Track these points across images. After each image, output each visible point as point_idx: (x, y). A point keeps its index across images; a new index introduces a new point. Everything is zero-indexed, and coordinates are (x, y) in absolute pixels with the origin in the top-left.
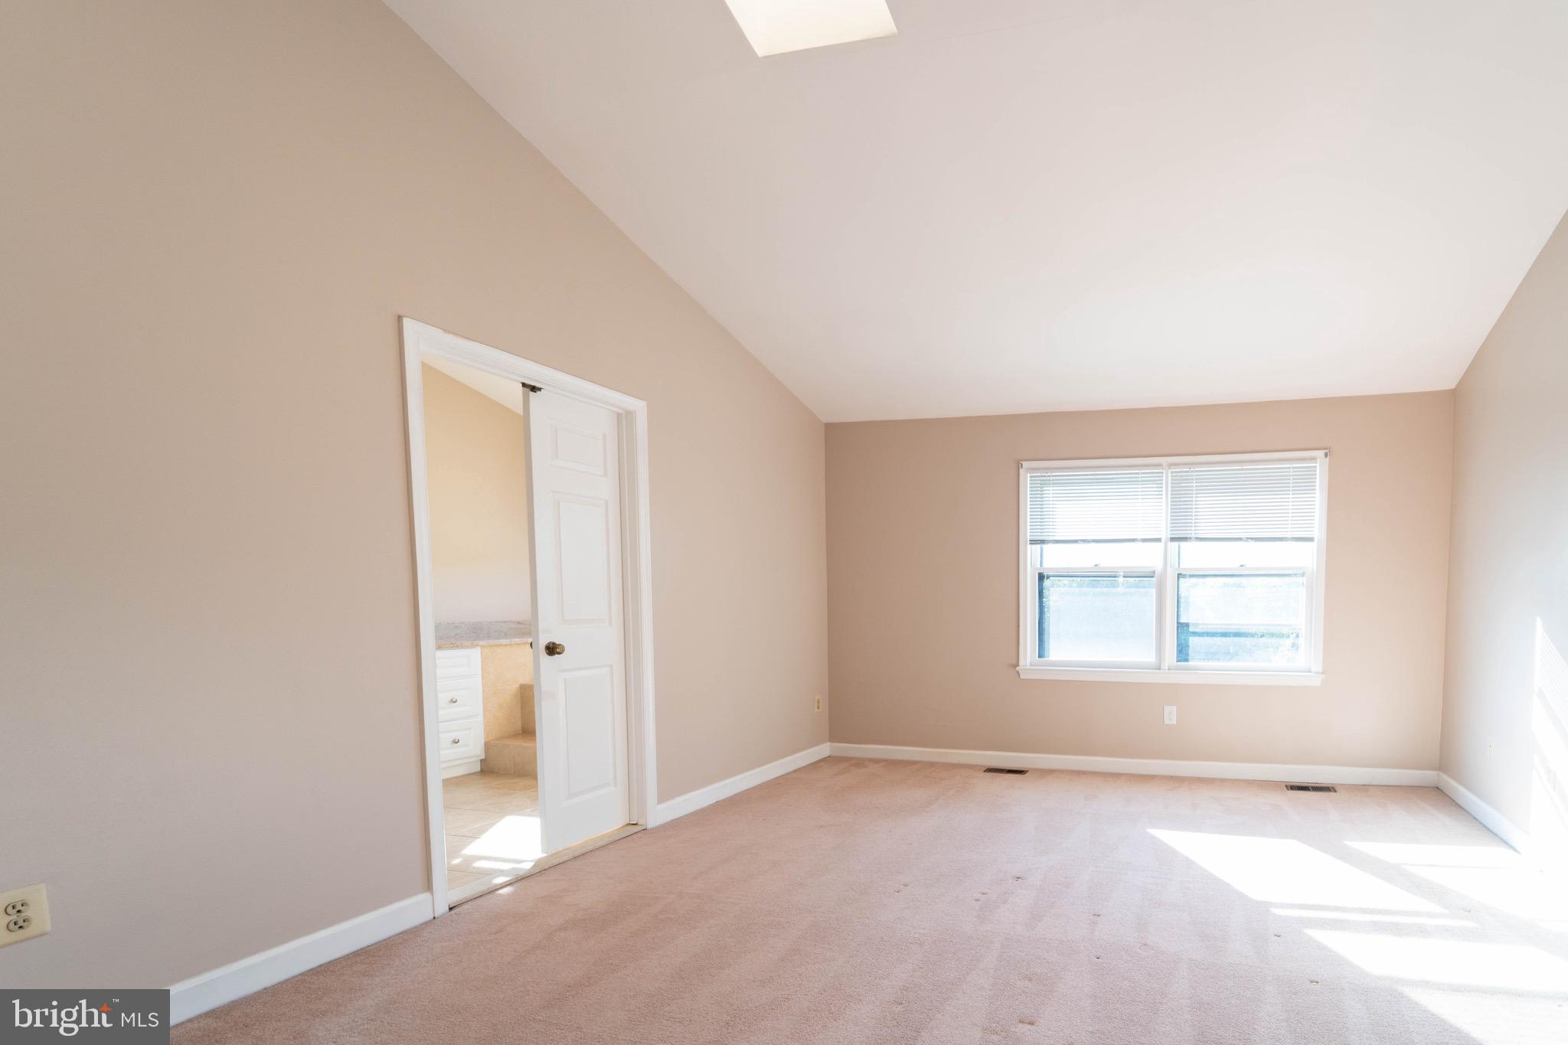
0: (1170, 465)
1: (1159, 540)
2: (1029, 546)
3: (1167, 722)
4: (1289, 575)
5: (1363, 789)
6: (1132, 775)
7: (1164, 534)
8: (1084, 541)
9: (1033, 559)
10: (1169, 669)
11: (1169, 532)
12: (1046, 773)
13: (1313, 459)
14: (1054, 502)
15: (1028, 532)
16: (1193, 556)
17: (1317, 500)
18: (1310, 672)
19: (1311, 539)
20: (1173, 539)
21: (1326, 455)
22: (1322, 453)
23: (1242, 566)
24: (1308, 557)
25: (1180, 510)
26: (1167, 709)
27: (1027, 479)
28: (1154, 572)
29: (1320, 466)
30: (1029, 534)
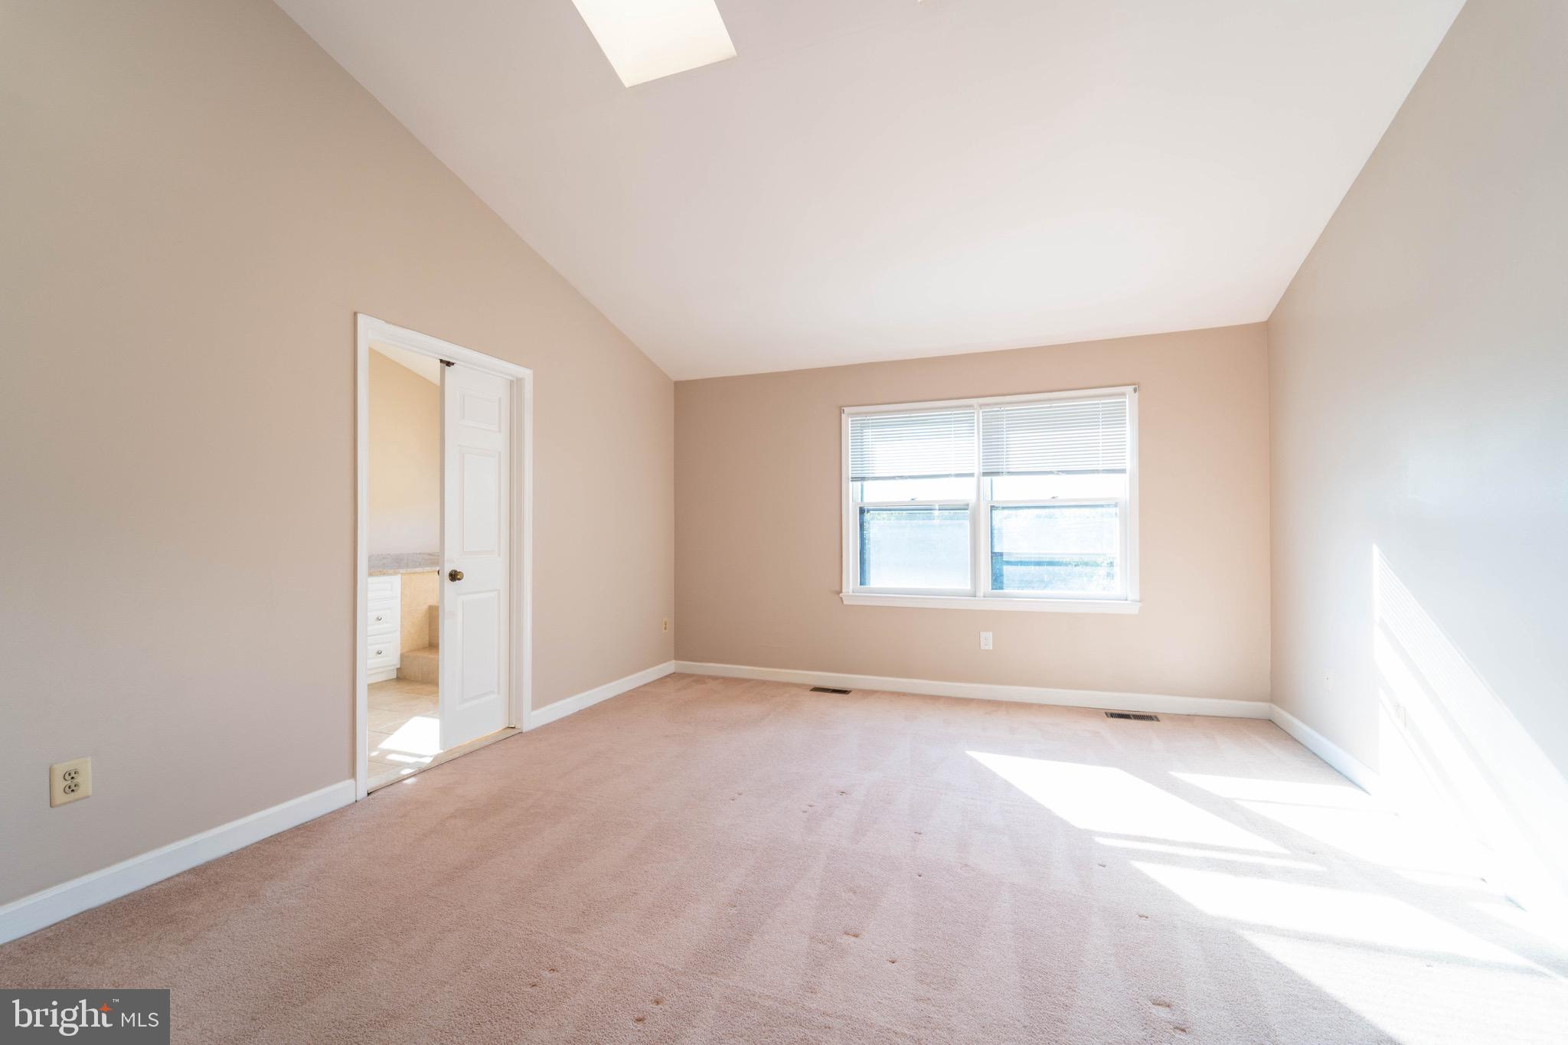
0: (981, 406)
1: (972, 475)
2: (851, 483)
3: (983, 647)
4: (1102, 506)
5: (1188, 719)
6: (950, 698)
7: (976, 471)
8: (901, 477)
9: (853, 494)
10: (984, 597)
11: (981, 467)
12: (868, 693)
13: (1123, 394)
14: (873, 443)
15: (849, 470)
16: (1005, 489)
17: (1129, 433)
18: (1126, 600)
19: (1123, 471)
20: (985, 474)
21: (1135, 390)
22: (1130, 389)
23: (1054, 498)
24: (1121, 488)
25: (992, 445)
26: (983, 634)
27: (848, 423)
28: (968, 505)
29: (1129, 402)
30: (850, 472)
